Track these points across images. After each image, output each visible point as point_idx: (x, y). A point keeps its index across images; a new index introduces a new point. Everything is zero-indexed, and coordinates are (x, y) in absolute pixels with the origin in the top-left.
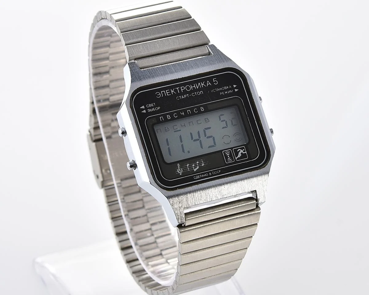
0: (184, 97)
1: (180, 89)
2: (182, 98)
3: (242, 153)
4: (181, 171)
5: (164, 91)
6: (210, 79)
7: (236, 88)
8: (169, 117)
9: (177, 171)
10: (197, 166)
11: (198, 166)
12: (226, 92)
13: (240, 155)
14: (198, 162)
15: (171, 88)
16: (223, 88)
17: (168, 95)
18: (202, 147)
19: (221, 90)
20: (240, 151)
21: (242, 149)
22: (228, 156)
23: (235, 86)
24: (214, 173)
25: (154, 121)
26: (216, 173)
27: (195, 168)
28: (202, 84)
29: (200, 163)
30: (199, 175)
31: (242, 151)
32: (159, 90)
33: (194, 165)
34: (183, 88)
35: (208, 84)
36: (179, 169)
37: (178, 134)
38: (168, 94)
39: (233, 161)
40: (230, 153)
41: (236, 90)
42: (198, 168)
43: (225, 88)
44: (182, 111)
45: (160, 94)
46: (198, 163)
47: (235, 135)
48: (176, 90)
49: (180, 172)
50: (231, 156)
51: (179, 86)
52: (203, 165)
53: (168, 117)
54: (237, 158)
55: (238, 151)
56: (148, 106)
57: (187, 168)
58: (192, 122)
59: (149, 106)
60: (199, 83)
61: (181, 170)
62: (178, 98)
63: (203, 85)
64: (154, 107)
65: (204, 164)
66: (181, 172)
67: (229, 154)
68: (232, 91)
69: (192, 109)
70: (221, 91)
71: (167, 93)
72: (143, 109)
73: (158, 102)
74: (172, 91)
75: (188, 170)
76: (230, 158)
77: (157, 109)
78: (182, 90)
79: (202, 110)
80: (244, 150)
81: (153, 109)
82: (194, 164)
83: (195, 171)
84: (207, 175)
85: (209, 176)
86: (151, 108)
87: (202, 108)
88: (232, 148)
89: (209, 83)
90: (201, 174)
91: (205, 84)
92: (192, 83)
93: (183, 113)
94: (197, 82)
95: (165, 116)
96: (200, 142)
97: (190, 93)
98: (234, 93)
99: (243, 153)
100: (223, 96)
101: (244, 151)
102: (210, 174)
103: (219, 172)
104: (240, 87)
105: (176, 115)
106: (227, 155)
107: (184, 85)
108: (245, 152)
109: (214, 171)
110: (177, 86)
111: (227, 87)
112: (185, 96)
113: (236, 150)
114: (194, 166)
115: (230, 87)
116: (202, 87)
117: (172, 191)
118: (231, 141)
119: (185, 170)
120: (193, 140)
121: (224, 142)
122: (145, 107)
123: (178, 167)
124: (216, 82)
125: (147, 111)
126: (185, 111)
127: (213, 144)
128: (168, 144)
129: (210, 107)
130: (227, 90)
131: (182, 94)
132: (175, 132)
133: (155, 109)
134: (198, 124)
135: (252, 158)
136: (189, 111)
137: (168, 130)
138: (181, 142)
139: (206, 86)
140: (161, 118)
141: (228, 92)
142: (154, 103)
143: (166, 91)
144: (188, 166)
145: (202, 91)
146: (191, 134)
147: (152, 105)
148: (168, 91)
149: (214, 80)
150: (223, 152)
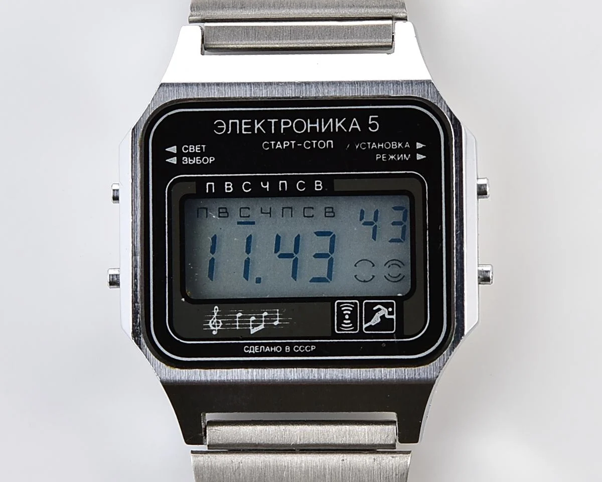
0: (282, 146)
1: (278, 125)
2: (277, 147)
3: (383, 317)
4: (218, 326)
5: (238, 121)
6: (363, 117)
7: (421, 151)
8: (231, 187)
9: (208, 322)
10: (261, 321)
11: (263, 323)
12: (392, 157)
13: (376, 320)
14: (265, 314)
15: (259, 116)
16: (388, 145)
17: (243, 132)
18: (294, 276)
19: (381, 147)
20: (379, 309)
21: (387, 305)
22: (347, 317)
23: (419, 145)
24: (297, 349)
25: (191, 188)
26: (302, 349)
27: (254, 326)
28: (339, 122)
29: (272, 317)
30: (260, 344)
31: (384, 311)
32: (226, 116)
33: (253, 318)
34: (288, 123)
35: (352, 127)
36: (215, 320)
37: (249, 230)
38: (246, 129)
39: (355, 329)
40: (355, 309)
41: (420, 157)
42: (262, 327)
43: (394, 145)
44: (265, 181)
45: (225, 126)
46: (265, 317)
47: (387, 265)
48: (267, 126)
49: (214, 326)
50: (353, 317)
51: (279, 115)
52: (276, 323)
53: (226, 187)
54: (368, 325)
55: (375, 309)
56: (186, 149)
57: (236, 322)
58: (291, 208)
59: (188, 149)
60: (331, 120)
61: (218, 322)
62: (266, 146)
63: (339, 127)
64: (201, 155)
65: (280, 321)
66: (217, 328)
67: (349, 312)
68: (407, 156)
69: (292, 181)
70: (381, 151)
71: (244, 126)
72: (171, 155)
73: (214, 145)
74: (258, 124)
75: (236, 326)
76: (349, 321)
77: (205, 160)
78: (283, 127)
79: (318, 187)
80: (390, 309)
81: (196, 160)
82: (256, 317)
83: (252, 333)
84: (279, 349)
85: (283, 354)
86: (192, 155)
87: (319, 183)
88: (361, 299)
89: (355, 125)
90: (266, 345)
91: (347, 124)
92: (313, 116)
93: (267, 186)
94: (326, 115)
95: (220, 182)
96: (295, 262)
97: (300, 138)
98: (412, 164)
99: (387, 316)
100: (380, 165)
101: (390, 313)
102: (287, 349)
103: (310, 348)
104: (432, 150)
105: (247, 187)
106: (345, 312)
107: (292, 115)
108: (393, 314)
109: (299, 344)
110: (273, 115)
111: (400, 145)
112: (286, 144)
113: (370, 307)
114: (253, 322)
115: (407, 145)
116: (337, 130)
117: (177, 369)
118: (373, 276)
119: (228, 326)
120: (278, 254)
121: (355, 276)
122: (179, 149)
123: (214, 314)
124: (374, 126)
125: (179, 160)
126: (274, 181)
127: (326, 277)
128: (213, 251)
129: (338, 185)
130: (398, 152)
131: (279, 137)
132: (239, 223)
133: (201, 159)
134: (305, 216)
135: (405, 334)
136: (283, 184)
137: (224, 213)
138: (248, 251)
139: (348, 129)
140: (209, 185)
141: (396, 157)
142: (204, 146)
143: (243, 121)
144: (239, 318)
145: (332, 141)
146: (278, 238)
147: (197, 148)
148: (246, 124)
149: (373, 119)
150: (338, 303)
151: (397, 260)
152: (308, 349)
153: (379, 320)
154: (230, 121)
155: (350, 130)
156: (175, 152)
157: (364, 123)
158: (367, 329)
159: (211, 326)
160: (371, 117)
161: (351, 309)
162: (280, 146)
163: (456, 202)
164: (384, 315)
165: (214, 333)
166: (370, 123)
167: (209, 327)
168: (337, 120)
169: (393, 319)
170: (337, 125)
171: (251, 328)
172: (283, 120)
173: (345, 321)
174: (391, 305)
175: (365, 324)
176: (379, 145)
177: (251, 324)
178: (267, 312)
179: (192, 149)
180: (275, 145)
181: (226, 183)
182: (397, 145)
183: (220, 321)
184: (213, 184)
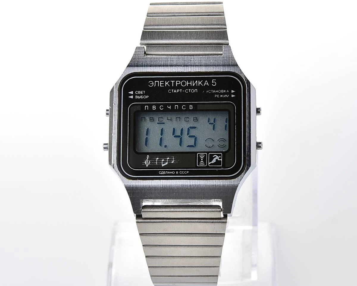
0: (176, 91)
1: (175, 83)
2: (174, 92)
6: (209, 80)
7: (233, 94)
8: (155, 107)
9: (145, 162)
10: (167, 161)
11: (167, 162)
12: (221, 96)
13: (214, 161)
14: (168, 158)
15: (167, 79)
16: (220, 91)
17: (161, 86)
18: (180, 145)
19: (217, 92)
21: (218, 155)
22: (202, 160)
23: (233, 91)
24: (181, 172)
25: (139, 108)
26: (183, 172)
27: (163, 163)
29: (171, 160)
30: (166, 171)
31: (217, 157)
32: (154, 80)
34: (179, 82)
35: (205, 84)
36: (148, 161)
37: (162, 126)
38: (162, 85)
39: (205, 165)
41: (233, 96)
42: (167, 164)
43: (222, 91)
44: (169, 105)
45: (153, 84)
46: (168, 160)
47: (219, 141)
48: (170, 83)
49: (147, 163)
50: (204, 160)
51: (175, 79)
52: (172, 162)
53: (153, 108)
54: (211, 163)
55: (213, 156)
58: (180, 118)
59: (138, 92)
60: (197, 81)
61: (149, 162)
62: (170, 91)
63: (200, 84)
64: (143, 95)
65: (174, 161)
66: (148, 164)
67: (203, 158)
68: (228, 96)
69: (180, 105)
70: (217, 93)
71: (161, 84)
72: (131, 95)
73: (150, 91)
74: (167, 83)
75: (156, 163)
76: (203, 162)
77: (145, 97)
78: (177, 84)
79: (191, 108)
80: (220, 157)
81: (141, 97)
82: (164, 159)
83: (162, 166)
84: (173, 173)
85: (175, 174)
86: (139, 95)
87: (191, 106)
88: (208, 153)
89: (206, 83)
90: (168, 171)
91: (203, 83)
92: (189, 80)
93: (170, 107)
94: (195, 79)
95: (150, 106)
96: (181, 139)
97: (184, 88)
98: (230, 99)
99: (219, 160)
100: (217, 99)
101: (220, 158)
102: (177, 173)
103: (187, 172)
104: (238, 94)
105: (161, 108)
106: (201, 158)
107: (181, 79)
109: (182, 171)
110: (173, 79)
111: (225, 91)
112: (178, 90)
113: (211, 155)
114: (163, 161)
115: (228, 91)
116: (199, 85)
117: (131, 180)
118: (213, 145)
119: (153, 163)
120: (174, 136)
121: (206, 145)
122: (134, 93)
123: (147, 158)
124: (214, 84)
125: (134, 97)
126: (173, 105)
127: (193, 145)
128: (147, 134)
129: (199, 107)
130: (224, 94)
131: (175, 88)
132: (158, 123)
133: (143, 97)
134: (185, 121)
135: (226, 167)
136: (176, 107)
137: (152, 120)
138: (162, 134)
139: (203, 85)
140: (146, 107)
141: (223, 96)
142: (144, 91)
143: (161, 82)
144: (157, 160)
145: (197, 90)
146: (174, 129)
147: (141, 92)
148: (162, 83)
149: (214, 81)
150: (198, 154)
151: (223, 139)
152: (186, 172)
153: (215, 161)
154: (155, 82)
155: (204, 85)
156: (133, 94)
157: (210, 82)
158: (210, 165)
159: (146, 163)
160: (213, 80)
161: (204, 156)
162: (176, 92)
163: (248, 113)
164: (217, 159)
165: (147, 166)
166: (213, 82)
167: (145, 163)
168: (199, 81)
169: (221, 161)
170: (199, 83)
171: (162, 164)
172: (177, 81)
173: (201, 161)
174: (220, 155)
175: (209, 162)
176: (216, 91)
177: (162, 162)
178: (169, 158)
179: (139, 92)
180: (173, 91)
181: (153, 106)
182: (224, 91)
183: (149, 161)
184: (148, 106)
